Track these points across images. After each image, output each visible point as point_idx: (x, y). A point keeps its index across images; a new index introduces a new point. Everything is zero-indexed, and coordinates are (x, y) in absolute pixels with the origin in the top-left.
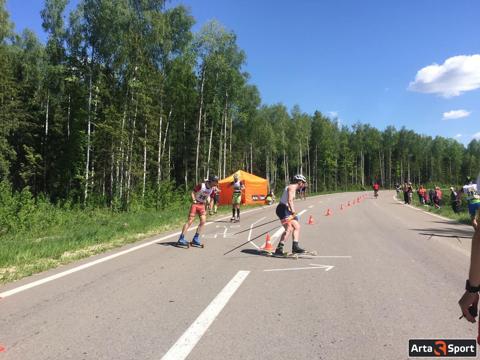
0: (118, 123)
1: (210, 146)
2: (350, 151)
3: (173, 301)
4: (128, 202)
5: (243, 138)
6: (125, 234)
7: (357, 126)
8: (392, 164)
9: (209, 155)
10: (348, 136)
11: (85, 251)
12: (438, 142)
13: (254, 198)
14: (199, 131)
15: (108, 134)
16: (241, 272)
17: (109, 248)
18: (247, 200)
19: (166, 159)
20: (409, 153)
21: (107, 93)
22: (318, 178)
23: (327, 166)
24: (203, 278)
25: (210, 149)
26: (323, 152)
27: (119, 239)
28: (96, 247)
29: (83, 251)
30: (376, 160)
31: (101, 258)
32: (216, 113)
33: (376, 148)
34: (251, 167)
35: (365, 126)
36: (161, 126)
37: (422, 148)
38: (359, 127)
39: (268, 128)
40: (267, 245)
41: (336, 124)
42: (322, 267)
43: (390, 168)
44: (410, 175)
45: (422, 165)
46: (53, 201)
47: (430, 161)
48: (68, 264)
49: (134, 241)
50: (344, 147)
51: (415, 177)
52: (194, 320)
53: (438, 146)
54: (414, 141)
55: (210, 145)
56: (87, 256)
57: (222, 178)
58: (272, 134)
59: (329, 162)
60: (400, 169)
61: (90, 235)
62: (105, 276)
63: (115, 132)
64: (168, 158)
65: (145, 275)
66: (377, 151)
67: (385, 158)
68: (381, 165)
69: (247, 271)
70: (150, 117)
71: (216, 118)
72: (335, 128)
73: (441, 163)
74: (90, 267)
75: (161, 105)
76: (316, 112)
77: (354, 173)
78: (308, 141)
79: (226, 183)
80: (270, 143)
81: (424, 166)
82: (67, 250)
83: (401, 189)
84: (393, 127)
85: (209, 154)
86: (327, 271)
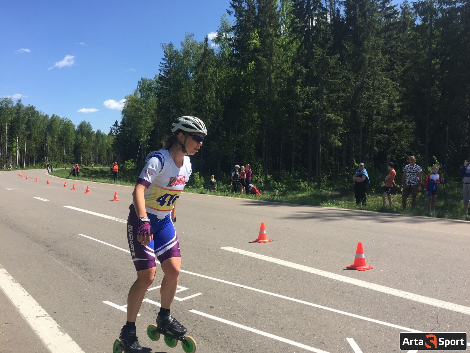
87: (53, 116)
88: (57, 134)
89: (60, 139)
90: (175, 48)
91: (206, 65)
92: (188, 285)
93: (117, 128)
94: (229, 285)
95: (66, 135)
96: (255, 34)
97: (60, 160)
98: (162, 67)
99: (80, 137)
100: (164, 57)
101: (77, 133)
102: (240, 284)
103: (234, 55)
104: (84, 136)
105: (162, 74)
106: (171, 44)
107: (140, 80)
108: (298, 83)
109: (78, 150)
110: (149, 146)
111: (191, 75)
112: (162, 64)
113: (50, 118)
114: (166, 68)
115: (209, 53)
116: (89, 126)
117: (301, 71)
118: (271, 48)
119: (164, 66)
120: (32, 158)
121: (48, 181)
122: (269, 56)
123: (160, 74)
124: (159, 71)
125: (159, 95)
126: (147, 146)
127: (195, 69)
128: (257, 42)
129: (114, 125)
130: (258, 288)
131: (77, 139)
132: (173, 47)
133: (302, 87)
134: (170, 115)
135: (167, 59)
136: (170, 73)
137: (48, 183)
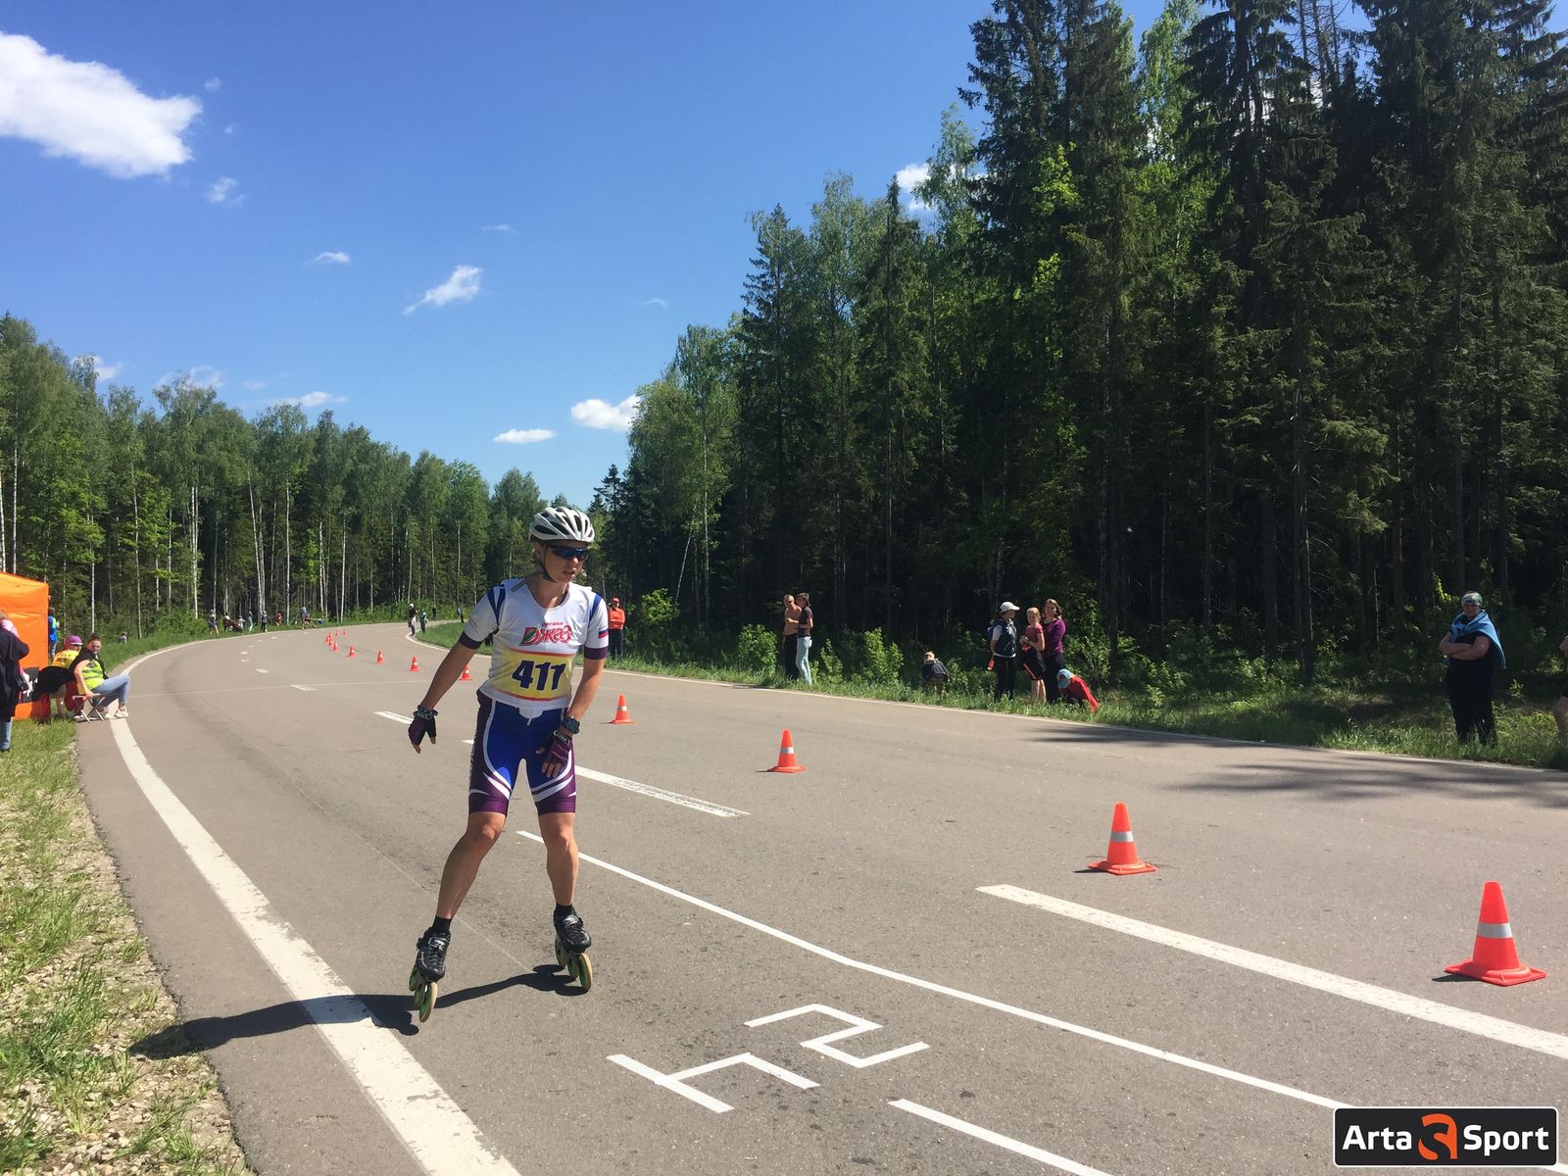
8: (293, 538)
10: (142, 428)
12: (427, 470)
20: (346, 503)
30: (240, 524)
33: (240, 479)
35: (199, 395)
41: (89, 379)
43: (286, 553)
44: (346, 579)
45: (380, 545)
47: (404, 531)
50: (128, 468)
53: (429, 484)
59: (69, 525)
60: (315, 556)
66: (246, 489)
67: (268, 518)
68: (257, 544)
72: (89, 398)
73: (434, 538)
81: (385, 547)
87: (424, 456)
88: (437, 515)
89: (446, 527)
90: (791, 226)
91: (895, 273)
92: (880, 1014)
93: (615, 488)
94: (1019, 1018)
95: (461, 516)
96: (1056, 160)
97: (445, 594)
98: (751, 289)
99: (504, 522)
100: (758, 256)
101: (496, 507)
102: (1060, 1019)
103: (988, 235)
104: (515, 519)
105: (753, 309)
106: (778, 213)
107: (684, 333)
108: (1215, 320)
109: (498, 562)
110: (716, 544)
111: (846, 309)
112: (752, 278)
113: (412, 464)
114: (764, 290)
115: (904, 235)
116: (529, 486)
117: (1223, 278)
118: (1114, 205)
119: (760, 285)
120: (365, 588)
121: (414, 661)
122: (1110, 233)
123: (745, 311)
124: (744, 303)
125: (744, 380)
126: (710, 546)
127: (859, 288)
128: (1064, 187)
129: (607, 481)
130: (1123, 1036)
131: (495, 526)
132: (785, 222)
133: (1229, 332)
134: (780, 444)
135: (767, 261)
136: (777, 304)
137: (413, 667)
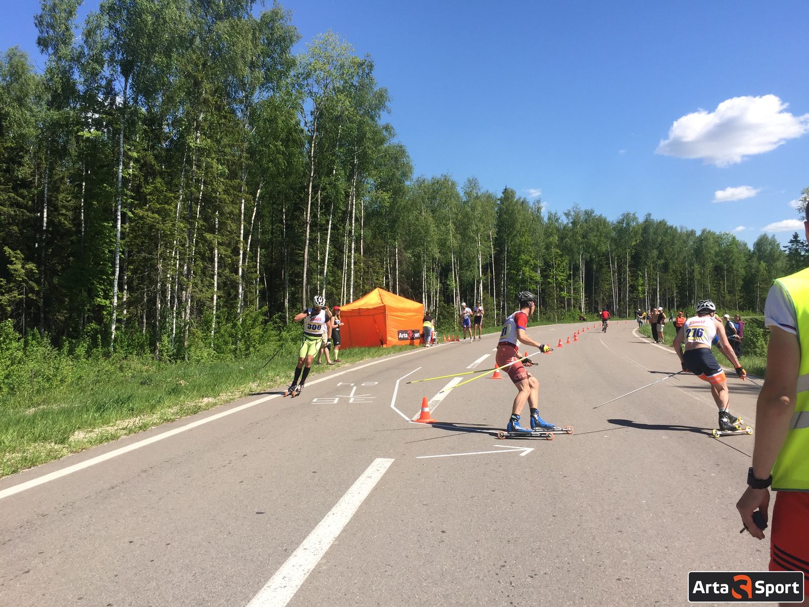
0: (169, 209)
1: (328, 248)
2: (561, 256)
3: (263, 513)
4: (186, 344)
5: (382, 234)
6: (181, 399)
7: (572, 213)
8: (631, 276)
9: (326, 264)
10: (558, 230)
11: (110, 429)
12: (706, 239)
13: (401, 336)
14: (308, 223)
15: (151, 227)
16: (378, 461)
17: (154, 424)
18: (389, 338)
19: (253, 270)
20: (659, 258)
21: (151, 159)
22: (510, 300)
23: (523, 281)
24: (314, 472)
25: (327, 253)
26: (517, 257)
27: (169, 407)
28: (130, 422)
29: (108, 428)
30: (604, 270)
31: (138, 441)
32: (337, 192)
33: (604, 249)
34: (397, 283)
35: (586, 213)
36: (243, 215)
37: (679, 249)
38: (577, 215)
39: (426, 216)
40: (423, 413)
41: (539, 209)
42: (515, 450)
43: (627, 284)
44: (660, 295)
45: (679, 279)
46: (56, 343)
47: (693, 271)
48: (80, 451)
49: (196, 411)
50: (551, 248)
51: (669, 298)
52: (298, 544)
53: (706, 246)
54: (667, 239)
55: (328, 246)
56: (114, 437)
57: (348, 302)
58: (433, 228)
59: (527, 274)
60: (643, 285)
61: (120, 402)
62: (145, 471)
63: (164, 224)
64: (255, 269)
65: (215, 469)
66: (606, 255)
67: (619, 267)
68: (613, 278)
69: (389, 459)
70: (225, 200)
71: (338, 200)
72: (537, 218)
73: (710, 274)
74: (119, 457)
75: (243, 178)
76: (506, 189)
77: (569, 292)
78: (493, 238)
79: (353, 311)
80: (428, 242)
81: (683, 279)
82: (79, 428)
83: (646, 318)
84: (634, 215)
85: (326, 261)
86: (523, 457)
87: (703, 231)
89: (718, 269)
93: (797, 245)
95: (727, 261)
99: (755, 264)
101: (750, 256)
104: (762, 262)
109: (751, 286)
113: (697, 235)
116: (773, 243)
120: (671, 299)
129: (792, 242)
131: (750, 267)
